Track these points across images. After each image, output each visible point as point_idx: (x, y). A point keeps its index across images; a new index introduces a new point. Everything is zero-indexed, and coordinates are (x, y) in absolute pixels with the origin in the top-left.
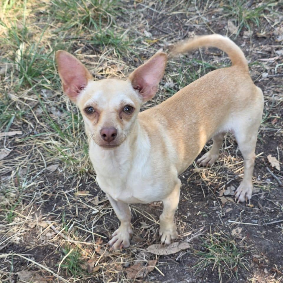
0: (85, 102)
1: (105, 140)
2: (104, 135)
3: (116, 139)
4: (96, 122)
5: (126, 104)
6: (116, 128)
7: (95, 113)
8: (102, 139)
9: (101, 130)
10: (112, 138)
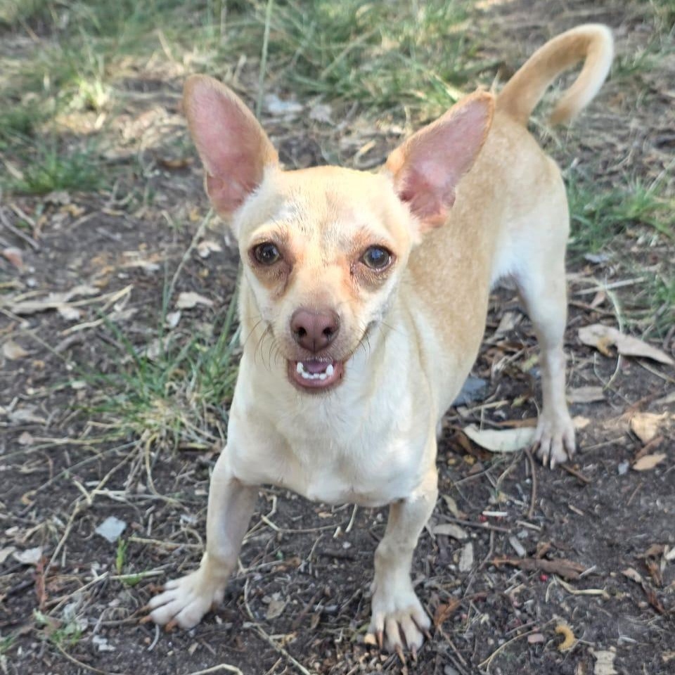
0: (254, 228)
1: (302, 345)
2: (301, 331)
3: (335, 344)
4: (280, 288)
5: (373, 241)
6: (339, 313)
7: (282, 263)
8: (294, 344)
9: (294, 316)
10: (324, 340)
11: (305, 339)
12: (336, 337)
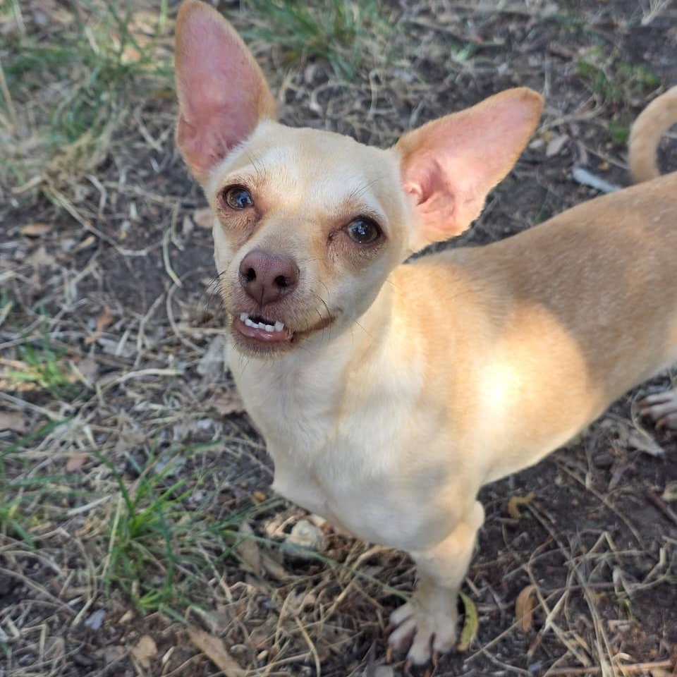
2: (250, 274)
10: (274, 291)
11: (253, 286)
12: (291, 292)
